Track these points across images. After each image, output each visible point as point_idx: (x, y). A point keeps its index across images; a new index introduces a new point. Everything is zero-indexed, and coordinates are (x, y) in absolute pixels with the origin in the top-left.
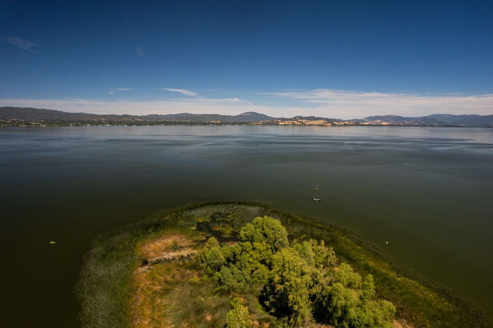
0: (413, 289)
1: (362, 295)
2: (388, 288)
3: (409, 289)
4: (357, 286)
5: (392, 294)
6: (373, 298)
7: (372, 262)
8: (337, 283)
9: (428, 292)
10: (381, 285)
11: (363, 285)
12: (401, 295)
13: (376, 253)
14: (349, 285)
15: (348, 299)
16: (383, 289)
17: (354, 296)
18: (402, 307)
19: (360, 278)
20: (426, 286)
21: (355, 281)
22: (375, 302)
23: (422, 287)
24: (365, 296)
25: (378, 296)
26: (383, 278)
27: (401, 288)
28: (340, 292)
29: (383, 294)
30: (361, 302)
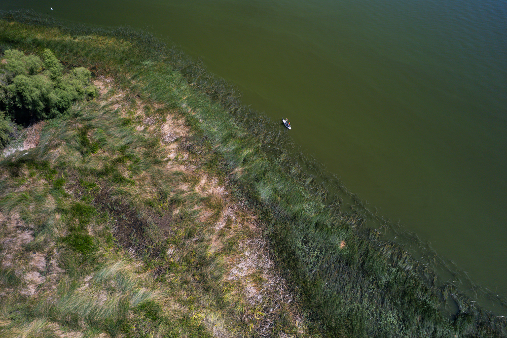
0: (94, 44)
1: (52, 74)
2: (72, 54)
3: (91, 45)
4: (41, 68)
5: (79, 59)
6: (64, 73)
7: (39, 35)
8: (17, 77)
9: (107, 40)
10: (64, 55)
11: (46, 64)
12: (87, 55)
13: (37, 21)
14: (32, 72)
15: (41, 87)
16: (68, 58)
17: (44, 80)
18: (93, 66)
19: (38, 58)
20: (103, 35)
21: (35, 65)
22: (68, 75)
23: (100, 38)
24: (55, 74)
25: (68, 68)
26: (62, 46)
27: (83, 49)
28: (27, 84)
29: (70, 63)
30: (55, 83)
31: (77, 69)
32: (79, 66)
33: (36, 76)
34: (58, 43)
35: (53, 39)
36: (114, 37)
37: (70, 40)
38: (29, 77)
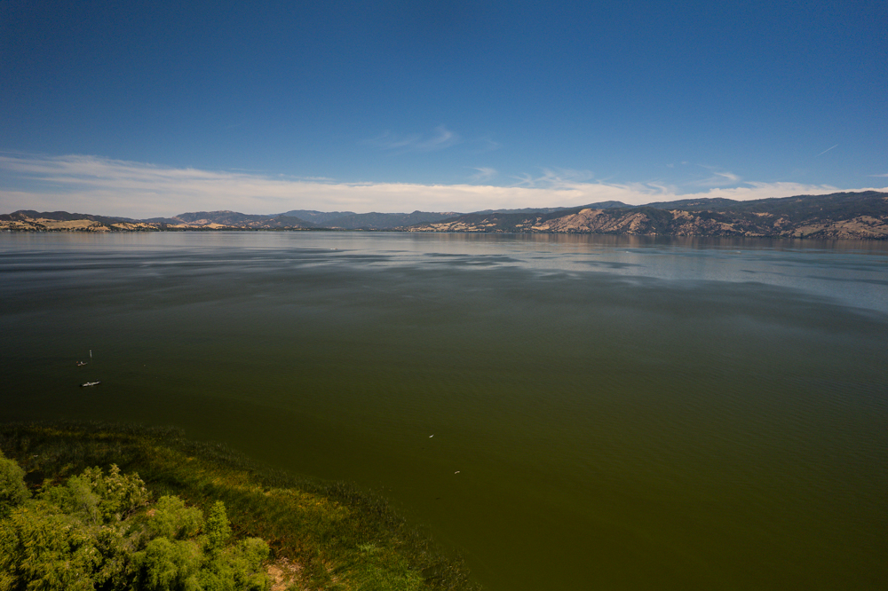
0: (291, 504)
1: (208, 543)
2: (252, 514)
3: (286, 504)
4: (197, 530)
5: (260, 524)
6: (228, 543)
7: (219, 479)
8: (155, 540)
9: (313, 500)
10: (240, 515)
11: (208, 524)
12: (274, 519)
13: (224, 460)
14: (181, 535)
15: (183, 562)
16: (243, 520)
17: (192, 551)
18: (278, 538)
19: (200, 513)
20: (310, 492)
21: (192, 523)
22: (233, 547)
23: (304, 496)
24: (214, 543)
25: (237, 536)
26: (242, 500)
27: (272, 509)
28: (164, 553)
29: (244, 528)
30: (207, 559)
31: (251, 540)
32: (256, 535)
33: (183, 543)
34: (239, 494)
35: (235, 487)
36: (326, 496)
37: (259, 492)
38: (172, 542)
